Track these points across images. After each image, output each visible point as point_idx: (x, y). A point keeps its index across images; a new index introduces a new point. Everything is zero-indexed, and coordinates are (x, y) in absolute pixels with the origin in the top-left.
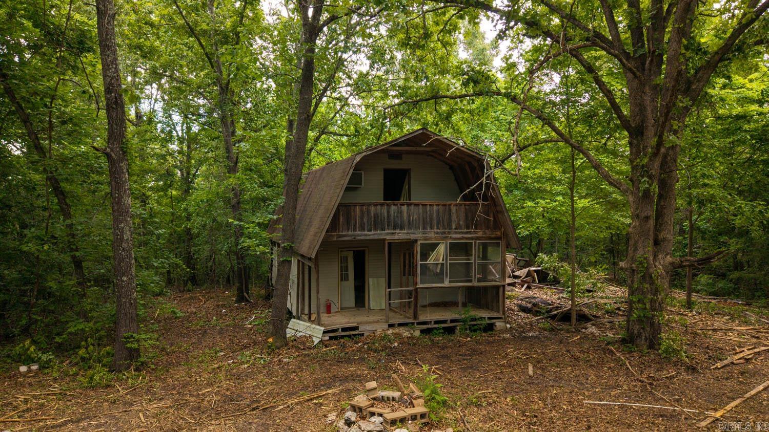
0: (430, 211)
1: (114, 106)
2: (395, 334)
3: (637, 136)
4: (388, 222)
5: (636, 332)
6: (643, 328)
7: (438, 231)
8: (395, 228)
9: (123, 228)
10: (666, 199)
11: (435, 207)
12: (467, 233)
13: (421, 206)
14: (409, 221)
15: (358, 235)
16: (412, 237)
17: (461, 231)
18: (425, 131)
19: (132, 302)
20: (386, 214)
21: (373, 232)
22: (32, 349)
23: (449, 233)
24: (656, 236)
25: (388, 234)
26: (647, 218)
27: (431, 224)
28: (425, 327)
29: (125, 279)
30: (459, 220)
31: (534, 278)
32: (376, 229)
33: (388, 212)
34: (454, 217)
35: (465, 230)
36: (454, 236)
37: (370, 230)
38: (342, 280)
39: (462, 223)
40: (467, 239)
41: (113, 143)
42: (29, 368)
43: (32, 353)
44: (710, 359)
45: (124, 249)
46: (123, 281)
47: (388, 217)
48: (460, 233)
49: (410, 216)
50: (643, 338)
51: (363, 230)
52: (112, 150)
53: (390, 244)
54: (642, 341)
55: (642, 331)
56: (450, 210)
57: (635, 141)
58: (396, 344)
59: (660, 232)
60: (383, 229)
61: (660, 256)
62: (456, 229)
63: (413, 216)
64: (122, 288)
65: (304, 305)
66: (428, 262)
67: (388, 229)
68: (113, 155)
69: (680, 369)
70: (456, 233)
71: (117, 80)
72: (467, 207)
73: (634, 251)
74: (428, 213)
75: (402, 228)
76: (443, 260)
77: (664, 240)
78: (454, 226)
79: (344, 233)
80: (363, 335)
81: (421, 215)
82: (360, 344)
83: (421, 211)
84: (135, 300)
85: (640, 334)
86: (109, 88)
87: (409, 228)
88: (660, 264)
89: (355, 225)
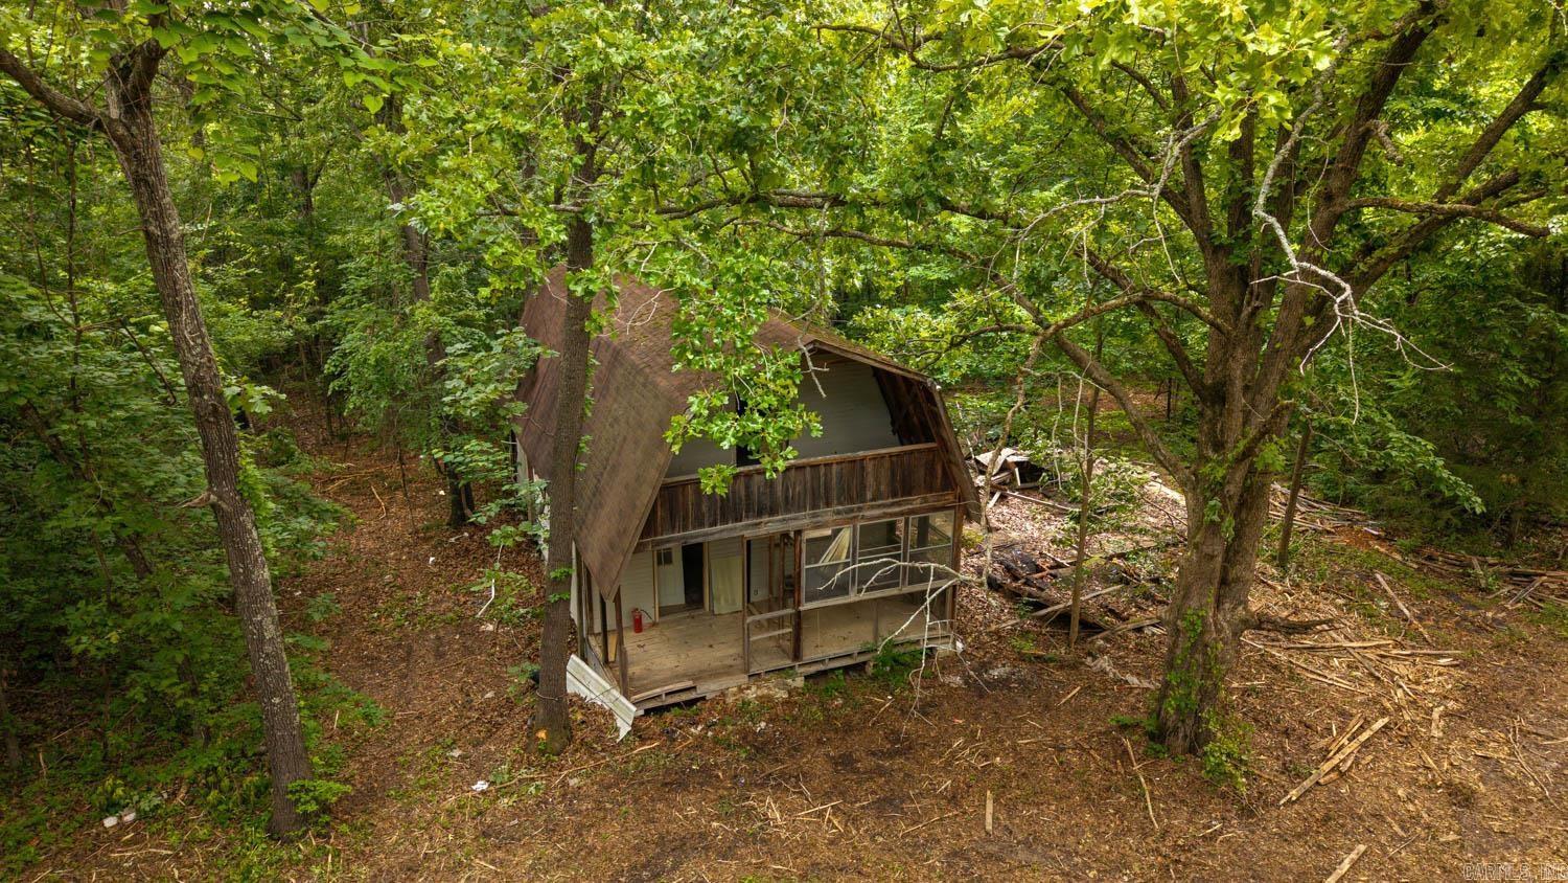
0: (826, 475)
1: (212, 419)
2: (761, 697)
3: (1213, 404)
4: (748, 505)
5: (1170, 723)
6: (1183, 721)
7: (840, 508)
8: (760, 514)
9: (261, 622)
10: (1250, 509)
11: (834, 467)
12: (893, 504)
13: (808, 469)
14: (787, 497)
15: (692, 537)
16: (792, 526)
17: (880, 502)
18: (817, 345)
19: (295, 732)
20: (743, 493)
21: (719, 527)
22: (119, 791)
23: (860, 509)
24: (1225, 570)
25: (747, 527)
26: (1212, 557)
27: (827, 498)
28: (813, 669)
29: (276, 700)
30: (878, 484)
31: (1013, 474)
32: (725, 521)
33: (747, 487)
34: (870, 480)
35: (891, 500)
36: (868, 513)
37: (714, 524)
38: (659, 563)
39: (883, 488)
40: (891, 515)
41: (221, 484)
42: (120, 817)
43: (121, 798)
44: (1283, 773)
45: (267, 655)
46: (274, 705)
47: (748, 496)
48: (879, 506)
49: (788, 489)
50: (1181, 735)
51: (702, 525)
52: (220, 498)
53: (749, 542)
54: (1179, 743)
55: (1180, 724)
56: (863, 468)
57: (1209, 412)
58: (763, 724)
59: (1233, 565)
60: (738, 519)
61: (1227, 606)
62: (873, 499)
63: (794, 488)
64: (273, 715)
65: (592, 619)
66: (820, 564)
67: (747, 517)
68: (224, 506)
69: (1229, 811)
70: (872, 507)
71: (210, 368)
72: (894, 459)
73: (1184, 597)
74: (822, 479)
75: (773, 512)
76: (847, 557)
77: (1237, 580)
78: (869, 495)
79: (665, 537)
80: (703, 698)
81: (809, 485)
82: (700, 728)
83: (808, 477)
84: (301, 726)
85: (1176, 730)
86: (194, 385)
87: (788, 511)
88: (1225, 620)
89: (685, 518)
